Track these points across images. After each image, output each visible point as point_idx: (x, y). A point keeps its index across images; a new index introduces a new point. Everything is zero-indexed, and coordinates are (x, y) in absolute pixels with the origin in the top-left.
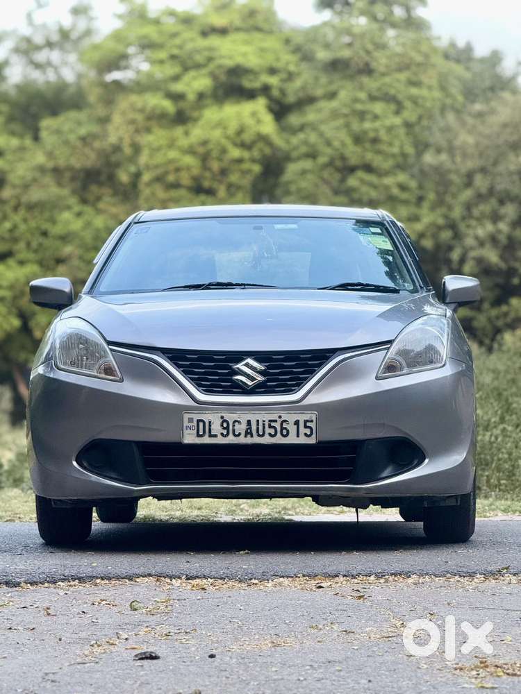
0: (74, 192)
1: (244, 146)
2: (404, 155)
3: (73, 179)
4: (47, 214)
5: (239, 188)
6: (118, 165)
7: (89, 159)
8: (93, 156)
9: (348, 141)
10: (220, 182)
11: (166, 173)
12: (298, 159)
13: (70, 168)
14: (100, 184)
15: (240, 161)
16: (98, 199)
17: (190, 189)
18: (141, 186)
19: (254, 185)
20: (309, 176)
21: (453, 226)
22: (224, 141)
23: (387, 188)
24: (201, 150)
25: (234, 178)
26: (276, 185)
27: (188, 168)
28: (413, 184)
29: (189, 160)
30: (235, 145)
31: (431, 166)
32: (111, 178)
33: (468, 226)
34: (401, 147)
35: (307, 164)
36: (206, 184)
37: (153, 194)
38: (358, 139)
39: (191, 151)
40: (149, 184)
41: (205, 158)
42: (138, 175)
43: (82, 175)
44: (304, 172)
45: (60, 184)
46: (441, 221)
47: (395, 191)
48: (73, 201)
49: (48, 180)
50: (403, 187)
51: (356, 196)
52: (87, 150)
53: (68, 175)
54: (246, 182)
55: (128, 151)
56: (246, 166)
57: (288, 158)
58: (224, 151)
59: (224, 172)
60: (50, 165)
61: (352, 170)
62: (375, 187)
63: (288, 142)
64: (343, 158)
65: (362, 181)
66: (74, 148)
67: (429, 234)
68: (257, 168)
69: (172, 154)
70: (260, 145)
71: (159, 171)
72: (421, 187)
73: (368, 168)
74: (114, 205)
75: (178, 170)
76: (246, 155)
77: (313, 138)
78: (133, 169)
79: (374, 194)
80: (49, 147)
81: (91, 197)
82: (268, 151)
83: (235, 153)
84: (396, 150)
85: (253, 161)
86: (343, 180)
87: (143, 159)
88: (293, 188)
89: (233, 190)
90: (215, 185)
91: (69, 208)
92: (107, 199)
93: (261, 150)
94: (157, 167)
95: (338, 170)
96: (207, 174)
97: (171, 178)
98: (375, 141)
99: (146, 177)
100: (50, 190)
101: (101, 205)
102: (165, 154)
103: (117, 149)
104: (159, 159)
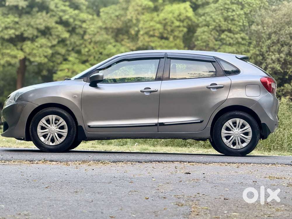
0: (113, 37)
1: (180, 21)
2: (244, 26)
3: (112, 32)
4: (102, 46)
5: (178, 37)
6: (130, 27)
7: (119, 24)
8: (121, 23)
9: (222, 20)
10: (171, 35)
11: (150, 31)
12: (202, 27)
13: (112, 28)
14: (123, 34)
15: (179, 27)
16: (122, 40)
17: (159, 37)
18: (139, 36)
19: (184, 36)
20: (206, 33)
21: (262, 55)
22: (173, 19)
23: (237, 39)
24: (164, 22)
25: (176, 33)
26: (192, 37)
27: (158, 29)
28: (247, 38)
29: (159, 26)
30: (177, 20)
31: (254, 30)
32: (127, 32)
33: (269, 55)
34: (243, 23)
35: (206, 29)
36: (165, 35)
37: (144, 39)
38: (226, 19)
39: (160, 22)
40: (143, 35)
41: (165, 25)
42: (138, 31)
43: (116, 31)
44: (204, 32)
45: (107, 34)
46: (258, 53)
47: (240, 40)
48: (112, 41)
49: (103, 32)
50: (243, 39)
51: (224, 42)
52: (119, 21)
53: (111, 30)
54: (181, 35)
55: (134, 21)
56: (181, 29)
57: (198, 26)
58: (173, 23)
59: (172, 31)
60: (104, 26)
61: (223, 31)
62: (232, 39)
63: (198, 20)
64: (220, 26)
65: (227, 36)
66: (113, 20)
67: (253, 57)
68: (185, 30)
69: (152, 24)
70: (187, 20)
71: (146, 30)
72: (250, 39)
73: (230, 31)
74: (129, 43)
75: (154, 30)
76: (181, 24)
77: (208, 19)
78: (136, 29)
79: (231, 41)
80: (104, 19)
81: (119, 39)
82: (190, 23)
83: (177, 23)
84: (241, 24)
85: (184, 27)
86: (219, 35)
87: (141, 25)
88: (199, 38)
89: (176, 38)
90: (169, 36)
91: (111, 43)
92: (126, 40)
93: (187, 23)
94: (146, 28)
95: (217, 31)
96: (166, 32)
97: (151, 33)
98: (233, 20)
99: (141, 32)
100: (103, 36)
101: (123, 43)
102: (149, 23)
103: (130, 21)
104: (147, 25)
